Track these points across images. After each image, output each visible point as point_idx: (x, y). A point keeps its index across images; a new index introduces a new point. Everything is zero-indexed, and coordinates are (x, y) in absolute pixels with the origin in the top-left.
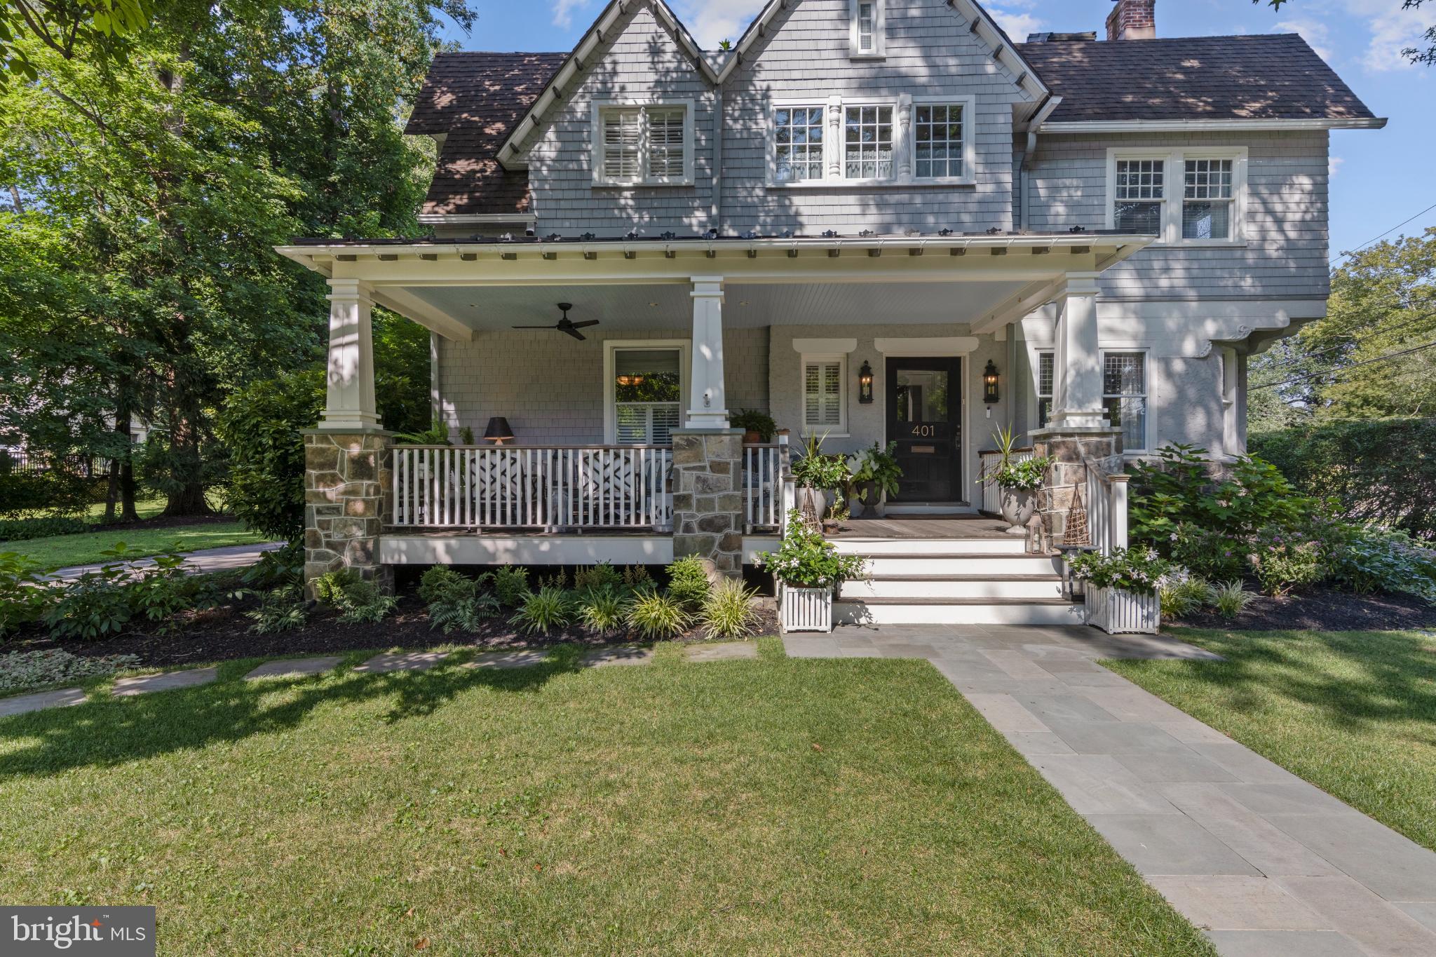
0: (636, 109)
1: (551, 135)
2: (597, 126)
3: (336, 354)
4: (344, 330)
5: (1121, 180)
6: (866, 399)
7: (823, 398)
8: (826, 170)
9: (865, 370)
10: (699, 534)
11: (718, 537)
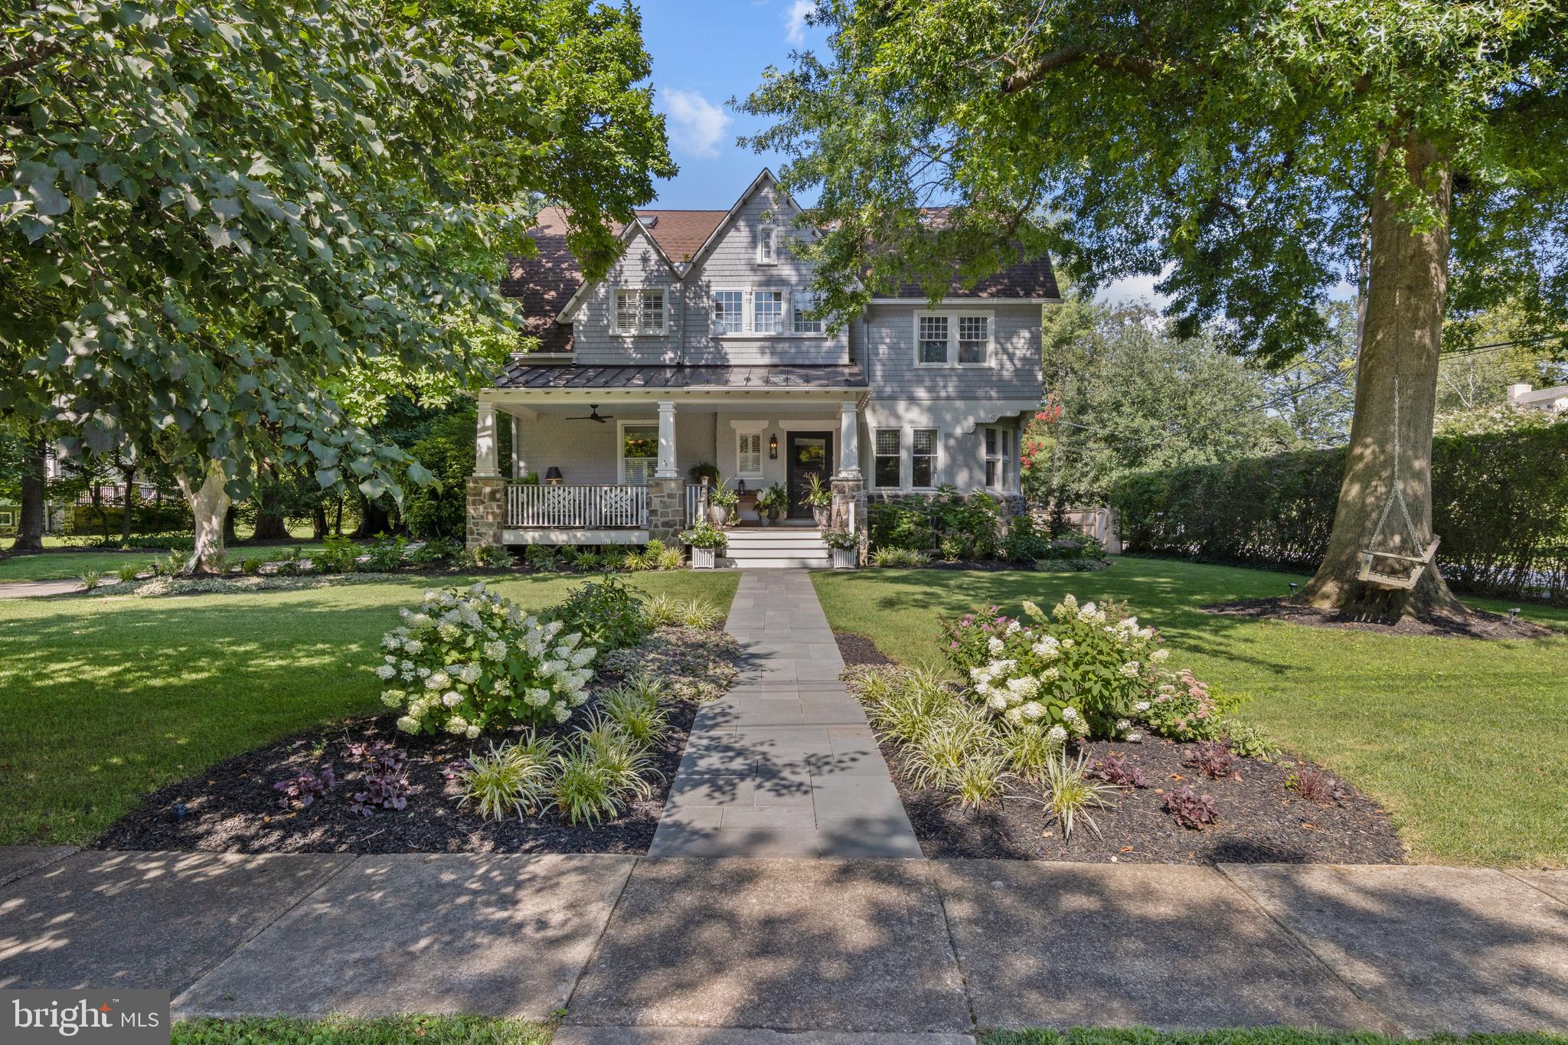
0: (636, 291)
1: (584, 306)
2: (613, 302)
3: (479, 441)
4: (485, 429)
5: (923, 328)
6: (773, 457)
7: (750, 454)
8: (744, 327)
9: (774, 440)
10: (661, 529)
11: (671, 530)
